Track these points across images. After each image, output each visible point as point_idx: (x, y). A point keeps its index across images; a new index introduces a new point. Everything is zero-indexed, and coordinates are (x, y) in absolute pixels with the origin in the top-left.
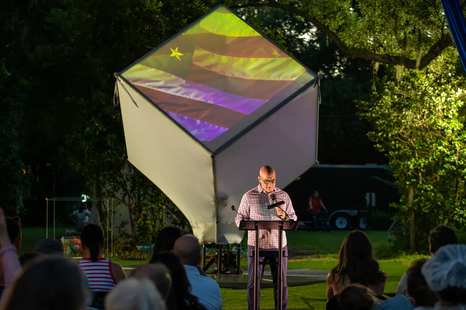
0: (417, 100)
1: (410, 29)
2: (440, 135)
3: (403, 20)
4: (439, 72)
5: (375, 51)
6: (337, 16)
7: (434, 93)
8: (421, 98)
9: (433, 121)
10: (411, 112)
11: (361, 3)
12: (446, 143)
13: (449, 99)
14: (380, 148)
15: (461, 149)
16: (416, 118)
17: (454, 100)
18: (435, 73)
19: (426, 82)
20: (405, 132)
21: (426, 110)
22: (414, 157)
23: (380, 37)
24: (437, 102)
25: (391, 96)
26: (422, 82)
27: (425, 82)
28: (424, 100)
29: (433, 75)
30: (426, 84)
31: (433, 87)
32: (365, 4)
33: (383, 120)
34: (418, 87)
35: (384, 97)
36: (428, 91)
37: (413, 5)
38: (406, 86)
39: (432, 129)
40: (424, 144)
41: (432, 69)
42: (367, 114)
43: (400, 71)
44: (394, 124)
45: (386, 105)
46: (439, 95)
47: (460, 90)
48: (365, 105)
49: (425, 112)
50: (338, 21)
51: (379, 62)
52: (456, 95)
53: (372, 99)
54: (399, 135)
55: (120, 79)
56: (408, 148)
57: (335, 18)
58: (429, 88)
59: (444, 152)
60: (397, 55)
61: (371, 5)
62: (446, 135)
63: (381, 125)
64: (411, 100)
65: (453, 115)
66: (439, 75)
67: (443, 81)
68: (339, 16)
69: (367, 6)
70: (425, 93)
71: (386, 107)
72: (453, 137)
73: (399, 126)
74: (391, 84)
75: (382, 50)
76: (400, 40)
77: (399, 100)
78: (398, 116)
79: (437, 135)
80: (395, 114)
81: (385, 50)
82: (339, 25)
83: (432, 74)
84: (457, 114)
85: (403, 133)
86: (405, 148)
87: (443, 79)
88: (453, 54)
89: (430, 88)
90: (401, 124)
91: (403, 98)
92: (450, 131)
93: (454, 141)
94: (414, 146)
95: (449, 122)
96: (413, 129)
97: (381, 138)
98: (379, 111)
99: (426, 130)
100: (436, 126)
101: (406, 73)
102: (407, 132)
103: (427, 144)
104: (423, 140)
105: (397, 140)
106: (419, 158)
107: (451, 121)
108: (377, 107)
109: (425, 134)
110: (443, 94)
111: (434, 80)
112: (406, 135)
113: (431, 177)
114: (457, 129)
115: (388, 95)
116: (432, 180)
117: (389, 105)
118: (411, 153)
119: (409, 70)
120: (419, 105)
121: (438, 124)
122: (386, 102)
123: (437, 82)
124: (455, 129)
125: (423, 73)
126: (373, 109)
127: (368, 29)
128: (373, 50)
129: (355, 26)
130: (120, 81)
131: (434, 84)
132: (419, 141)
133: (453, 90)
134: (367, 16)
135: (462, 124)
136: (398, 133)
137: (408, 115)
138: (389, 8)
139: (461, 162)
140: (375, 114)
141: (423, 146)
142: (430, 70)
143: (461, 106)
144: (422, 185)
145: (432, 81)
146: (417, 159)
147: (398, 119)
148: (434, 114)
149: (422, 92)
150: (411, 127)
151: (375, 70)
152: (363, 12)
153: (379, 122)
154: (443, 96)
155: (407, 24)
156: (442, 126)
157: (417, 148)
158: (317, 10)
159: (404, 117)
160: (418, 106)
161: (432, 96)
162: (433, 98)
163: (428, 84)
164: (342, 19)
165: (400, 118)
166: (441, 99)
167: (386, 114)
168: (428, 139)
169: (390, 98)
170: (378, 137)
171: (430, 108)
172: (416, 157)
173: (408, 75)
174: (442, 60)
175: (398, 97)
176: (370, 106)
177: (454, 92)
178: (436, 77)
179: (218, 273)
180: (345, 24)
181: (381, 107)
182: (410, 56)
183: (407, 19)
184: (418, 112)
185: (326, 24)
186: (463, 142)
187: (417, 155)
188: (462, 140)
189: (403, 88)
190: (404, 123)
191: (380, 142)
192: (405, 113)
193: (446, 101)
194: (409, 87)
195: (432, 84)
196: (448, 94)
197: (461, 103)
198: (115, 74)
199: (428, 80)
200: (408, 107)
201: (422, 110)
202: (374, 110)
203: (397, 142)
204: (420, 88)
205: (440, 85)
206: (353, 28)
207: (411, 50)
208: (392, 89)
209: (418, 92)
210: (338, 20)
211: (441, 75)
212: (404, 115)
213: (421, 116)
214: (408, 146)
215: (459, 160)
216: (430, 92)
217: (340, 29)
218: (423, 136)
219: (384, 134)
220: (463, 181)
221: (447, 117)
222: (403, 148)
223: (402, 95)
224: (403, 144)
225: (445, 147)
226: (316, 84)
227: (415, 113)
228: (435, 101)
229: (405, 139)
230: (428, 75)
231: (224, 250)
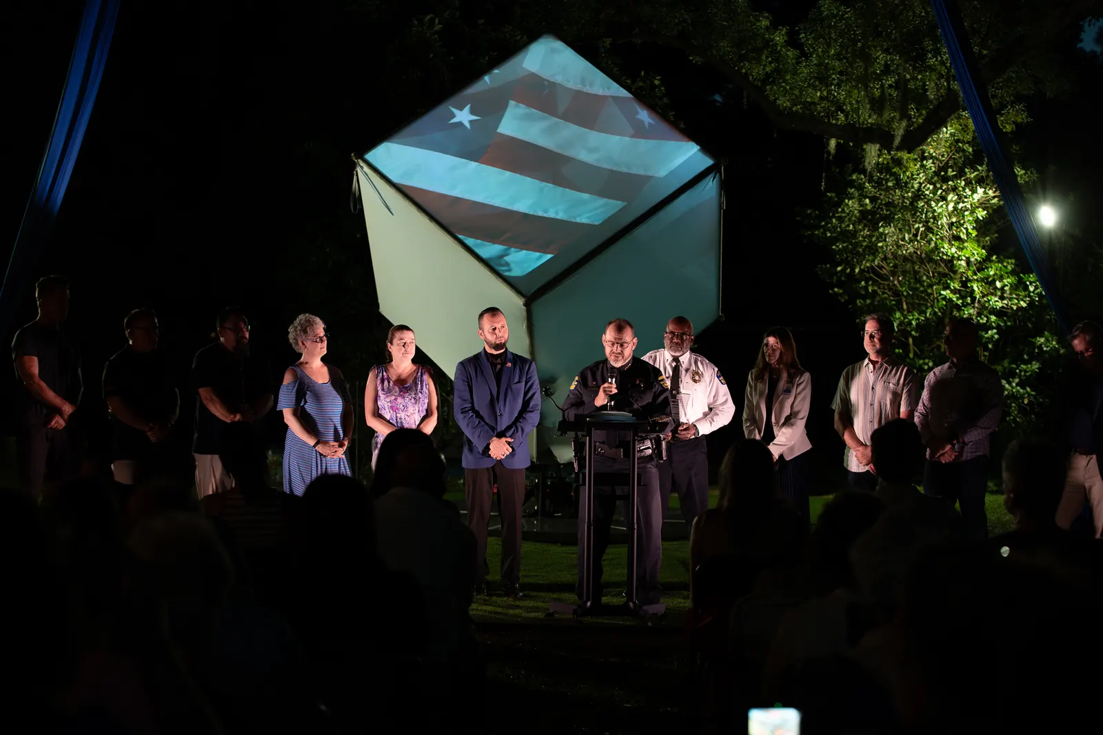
0: (905, 208)
1: (891, 80)
2: (947, 271)
3: (879, 63)
4: (943, 156)
5: (829, 120)
6: (764, 57)
7: (935, 194)
8: (911, 203)
9: (933, 245)
10: (893, 229)
11: (805, 33)
12: (955, 285)
13: (961, 205)
14: (840, 294)
15: (983, 297)
16: (903, 239)
17: (969, 207)
18: (937, 159)
19: (921, 175)
20: (884, 265)
21: (921, 225)
22: (901, 309)
23: (838, 94)
24: (940, 210)
25: (860, 201)
26: (912, 175)
27: (918, 175)
28: (917, 207)
29: (933, 163)
30: (920, 179)
31: (934, 184)
32: (811, 34)
33: (844, 243)
34: (906, 183)
35: (847, 201)
36: (924, 192)
37: (896, 38)
38: (884, 182)
39: (931, 260)
40: (918, 285)
41: (932, 151)
42: (817, 232)
43: (873, 154)
44: (864, 250)
45: (850, 215)
46: (943, 198)
47: (980, 191)
48: (813, 215)
49: (919, 228)
50: (765, 66)
51: (837, 138)
52: (973, 199)
53: (826, 205)
54: (872, 269)
55: (362, 164)
56: (890, 293)
57: (759, 61)
58: (926, 185)
59: (951, 300)
60: (869, 125)
61: (822, 36)
62: (957, 271)
63: (840, 251)
64: (895, 207)
65: (968, 234)
66: (943, 163)
67: (951, 173)
68: (767, 57)
69: (815, 39)
70: (918, 195)
71: (850, 220)
72: (970, 273)
73: (874, 254)
74: (858, 179)
75: (841, 116)
76: (874, 98)
77: (874, 207)
78: (870, 236)
79: (941, 270)
80: (866, 232)
81: (847, 116)
82: (767, 72)
83: (931, 161)
84: (974, 233)
85: (881, 267)
86: (883, 293)
87: (950, 170)
88: (966, 126)
89: (928, 186)
90: (877, 250)
91: (881, 204)
92: (963, 263)
93: (970, 281)
94: (901, 289)
95: (961, 246)
96: (898, 259)
97: (841, 276)
98: (837, 228)
99: (922, 261)
100: (939, 253)
101: (885, 158)
102: (888, 264)
103: (923, 286)
104: (916, 278)
105: (871, 278)
106: (909, 312)
107: (966, 244)
108: (834, 220)
109: (919, 268)
110: (951, 197)
111: (934, 172)
112: (885, 269)
113: (930, 346)
114: (976, 260)
115: (852, 198)
116: (932, 351)
117: (856, 217)
118: (894, 302)
119: (889, 153)
120: (908, 216)
121: (942, 249)
122: (850, 211)
123: (940, 176)
124: (972, 259)
125: (916, 159)
126: (827, 224)
127: (817, 78)
128: (826, 117)
129: (795, 73)
130: (362, 167)
131: (936, 178)
132: (908, 281)
133: (967, 190)
134: (814, 56)
135: (984, 251)
136: (872, 267)
137: (888, 233)
138: (855, 42)
139: (982, 319)
140: (831, 233)
141: (917, 289)
142: (929, 153)
143: (981, 219)
144: (913, 359)
145: (930, 172)
146: (905, 313)
147: (870, 242)
148: (935, 232)
149: (913, 192)
150: (895, 256)
151: (829, 153)
152: (809, 50)
153: (838, 246)
154: (951, 201)
155: (887, 70)
156: (949, 254)
157: (905, 293)
158: (725, 44)
159: (882, 237)
160: (907, 218)
161: (930, 200)
162: (933, 204)
163: (924, 178)
164: (770, 63)
165: (874, 239)
166: (947, 206)
167: (849, 231)
168: (925, 278)
169: (857, 203)
170: (837, 273)
171: (927, 222)
172: (904, 310)
173: (888, 163)
174: (948, 136)
175: (871, 201)
176: (821, 218)
177: (970, 193)
178: (939, 166)
179: (539, 517)
180: (777, 71)
181: (841, 219)
182: (892, 128)
183: (886, 62)
184: (907, 228)
185: (744, 71)
186: (985, 284)
187: (905, 307)
188: (987, 279)
189: (879, 184)
190: (882, 247)
191: (840, 284)
192: (884, 231)
193: (955, 209)
194: (890, 184)
195: (932, 178)
196: (960, 197)
197: (981, 214)
198: (352, 155)
199: (924, 172)
200: (888, 220)
201: (913, 225)
202: (829, 225)
203: (870, 283)
204: (910, 186)
205: (945, 180)
206: (791, 77)
207: (894, 117)
208: (860, 188)
209: (907, 193)
210: (764, 63)
211: (947, 163)
212: (881, 234)
213: (911, 236)
214: (890, 289)
215: (979, 314)
216: (927, 192)
217: (768, 79)
218: (916, 273)
219: (847, 269)
220: (986, 353)
221: (957, 238)
222: (881, 293)
223: (878, 198)
224: (882, 286)
225: (954, 291)
226: (716, 174)
227: (900, 230)
228: (936, 208)
229: (885, 276)
230: (925, 162)
231: (552, 474)
